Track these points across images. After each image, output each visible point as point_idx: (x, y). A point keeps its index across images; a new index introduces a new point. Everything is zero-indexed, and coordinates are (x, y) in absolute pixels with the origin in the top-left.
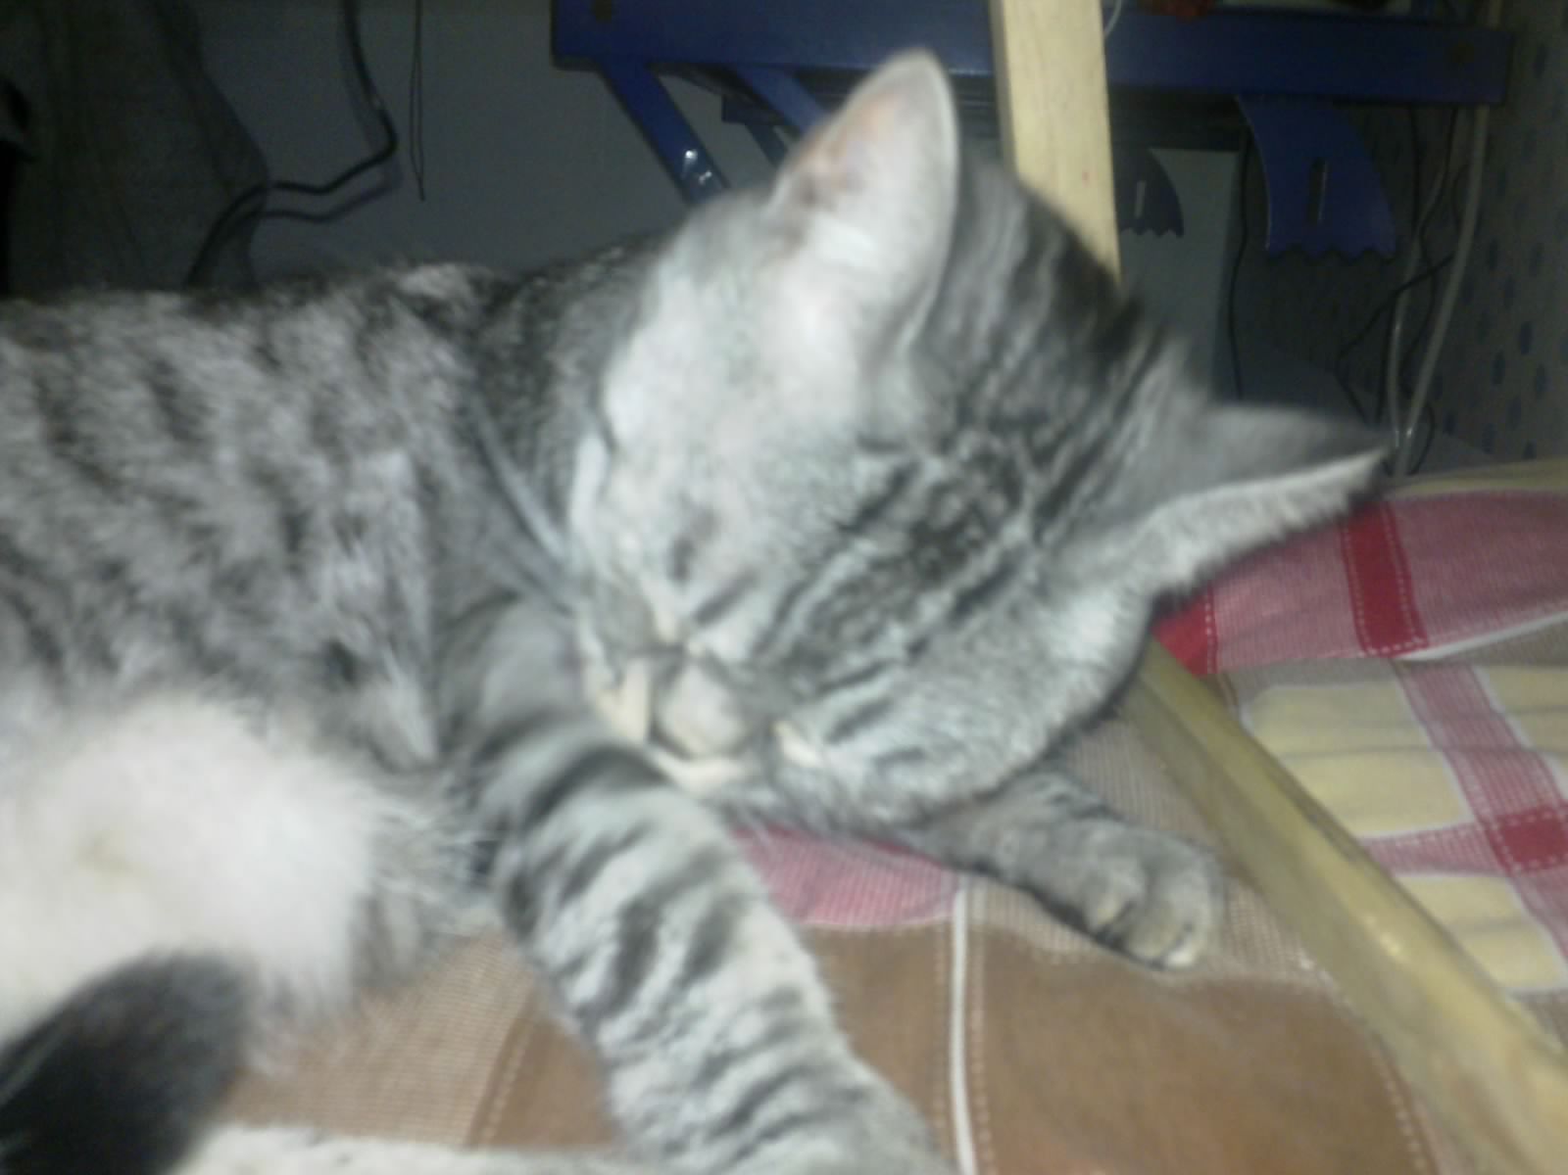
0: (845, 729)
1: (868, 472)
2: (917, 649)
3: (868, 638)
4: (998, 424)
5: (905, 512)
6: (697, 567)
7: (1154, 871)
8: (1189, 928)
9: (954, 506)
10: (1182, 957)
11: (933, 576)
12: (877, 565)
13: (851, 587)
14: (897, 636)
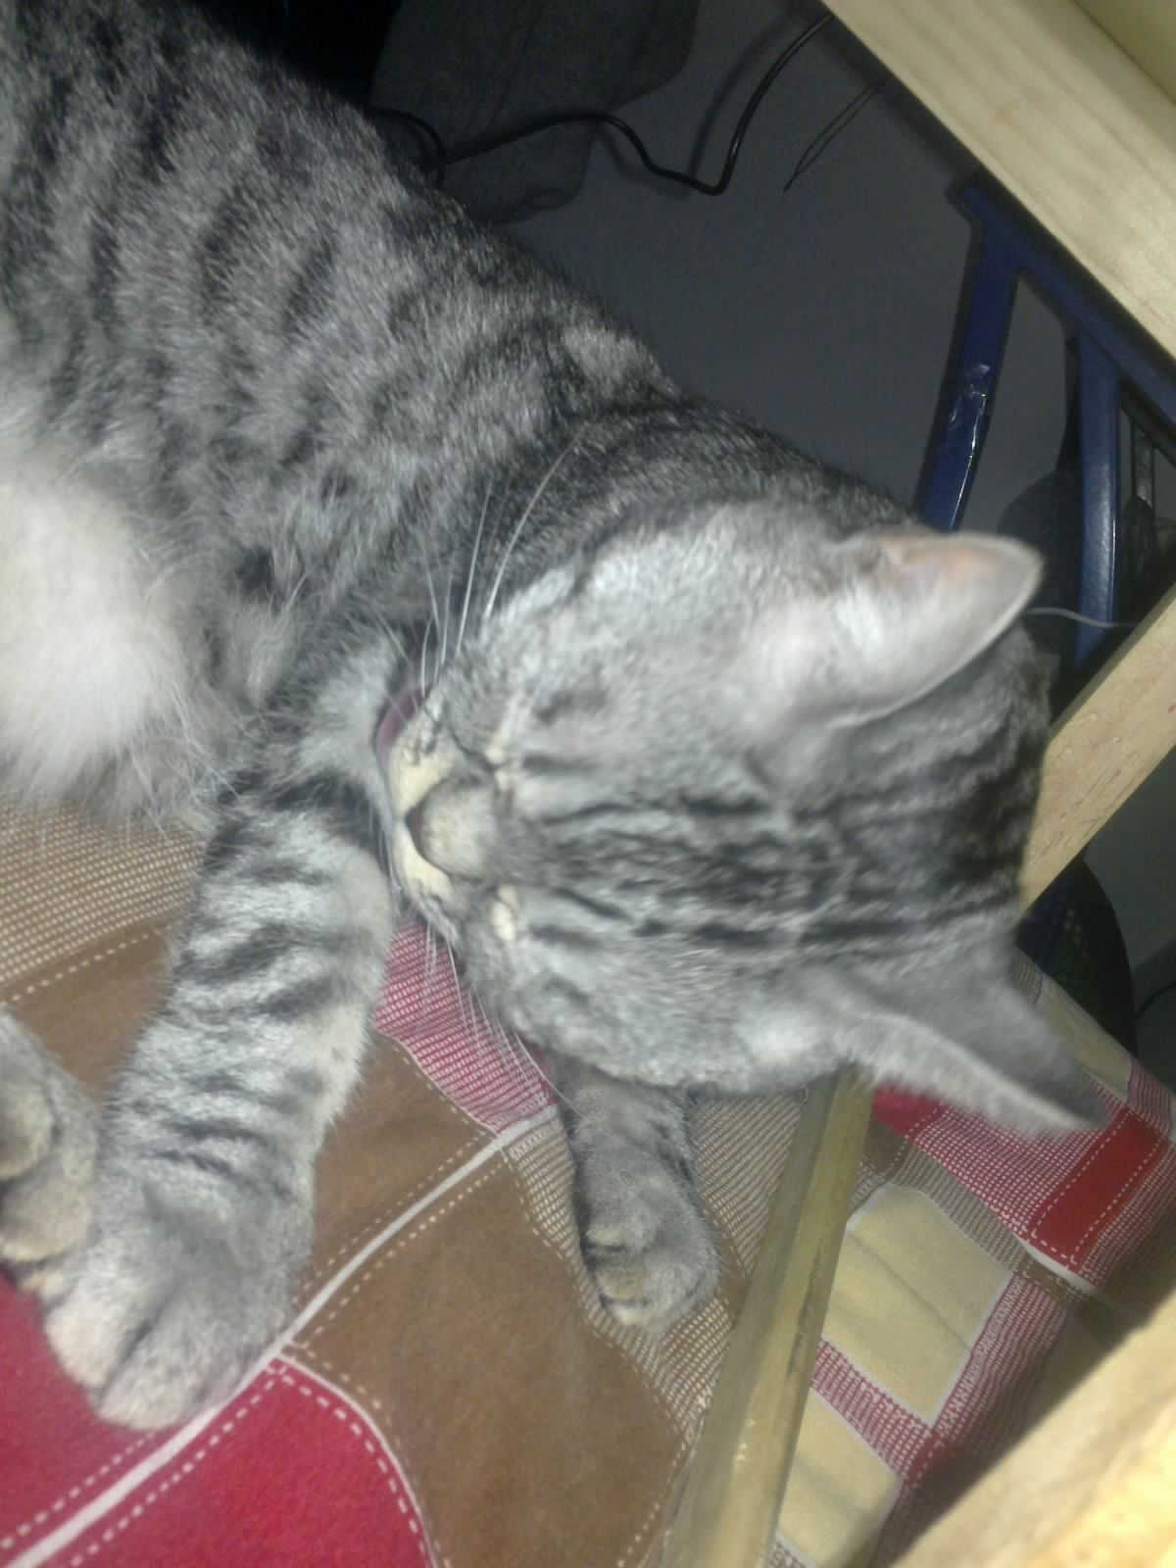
0: (548, 934)
1: (734, 782)
2: (653, 928)
3: (628, 886)
4: (849, 838)
5: (733, 830)
6: (561, 723)
7: (664, 1241)
8: (645, 1302)
9: (768, 860)
10: (626, 1315)
11: (710, 891)
12: (680, 844)
13: (649, 842)
14: (647, 906)
